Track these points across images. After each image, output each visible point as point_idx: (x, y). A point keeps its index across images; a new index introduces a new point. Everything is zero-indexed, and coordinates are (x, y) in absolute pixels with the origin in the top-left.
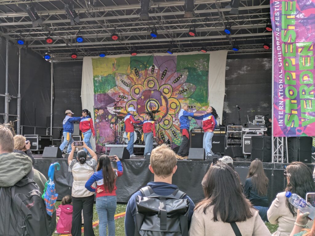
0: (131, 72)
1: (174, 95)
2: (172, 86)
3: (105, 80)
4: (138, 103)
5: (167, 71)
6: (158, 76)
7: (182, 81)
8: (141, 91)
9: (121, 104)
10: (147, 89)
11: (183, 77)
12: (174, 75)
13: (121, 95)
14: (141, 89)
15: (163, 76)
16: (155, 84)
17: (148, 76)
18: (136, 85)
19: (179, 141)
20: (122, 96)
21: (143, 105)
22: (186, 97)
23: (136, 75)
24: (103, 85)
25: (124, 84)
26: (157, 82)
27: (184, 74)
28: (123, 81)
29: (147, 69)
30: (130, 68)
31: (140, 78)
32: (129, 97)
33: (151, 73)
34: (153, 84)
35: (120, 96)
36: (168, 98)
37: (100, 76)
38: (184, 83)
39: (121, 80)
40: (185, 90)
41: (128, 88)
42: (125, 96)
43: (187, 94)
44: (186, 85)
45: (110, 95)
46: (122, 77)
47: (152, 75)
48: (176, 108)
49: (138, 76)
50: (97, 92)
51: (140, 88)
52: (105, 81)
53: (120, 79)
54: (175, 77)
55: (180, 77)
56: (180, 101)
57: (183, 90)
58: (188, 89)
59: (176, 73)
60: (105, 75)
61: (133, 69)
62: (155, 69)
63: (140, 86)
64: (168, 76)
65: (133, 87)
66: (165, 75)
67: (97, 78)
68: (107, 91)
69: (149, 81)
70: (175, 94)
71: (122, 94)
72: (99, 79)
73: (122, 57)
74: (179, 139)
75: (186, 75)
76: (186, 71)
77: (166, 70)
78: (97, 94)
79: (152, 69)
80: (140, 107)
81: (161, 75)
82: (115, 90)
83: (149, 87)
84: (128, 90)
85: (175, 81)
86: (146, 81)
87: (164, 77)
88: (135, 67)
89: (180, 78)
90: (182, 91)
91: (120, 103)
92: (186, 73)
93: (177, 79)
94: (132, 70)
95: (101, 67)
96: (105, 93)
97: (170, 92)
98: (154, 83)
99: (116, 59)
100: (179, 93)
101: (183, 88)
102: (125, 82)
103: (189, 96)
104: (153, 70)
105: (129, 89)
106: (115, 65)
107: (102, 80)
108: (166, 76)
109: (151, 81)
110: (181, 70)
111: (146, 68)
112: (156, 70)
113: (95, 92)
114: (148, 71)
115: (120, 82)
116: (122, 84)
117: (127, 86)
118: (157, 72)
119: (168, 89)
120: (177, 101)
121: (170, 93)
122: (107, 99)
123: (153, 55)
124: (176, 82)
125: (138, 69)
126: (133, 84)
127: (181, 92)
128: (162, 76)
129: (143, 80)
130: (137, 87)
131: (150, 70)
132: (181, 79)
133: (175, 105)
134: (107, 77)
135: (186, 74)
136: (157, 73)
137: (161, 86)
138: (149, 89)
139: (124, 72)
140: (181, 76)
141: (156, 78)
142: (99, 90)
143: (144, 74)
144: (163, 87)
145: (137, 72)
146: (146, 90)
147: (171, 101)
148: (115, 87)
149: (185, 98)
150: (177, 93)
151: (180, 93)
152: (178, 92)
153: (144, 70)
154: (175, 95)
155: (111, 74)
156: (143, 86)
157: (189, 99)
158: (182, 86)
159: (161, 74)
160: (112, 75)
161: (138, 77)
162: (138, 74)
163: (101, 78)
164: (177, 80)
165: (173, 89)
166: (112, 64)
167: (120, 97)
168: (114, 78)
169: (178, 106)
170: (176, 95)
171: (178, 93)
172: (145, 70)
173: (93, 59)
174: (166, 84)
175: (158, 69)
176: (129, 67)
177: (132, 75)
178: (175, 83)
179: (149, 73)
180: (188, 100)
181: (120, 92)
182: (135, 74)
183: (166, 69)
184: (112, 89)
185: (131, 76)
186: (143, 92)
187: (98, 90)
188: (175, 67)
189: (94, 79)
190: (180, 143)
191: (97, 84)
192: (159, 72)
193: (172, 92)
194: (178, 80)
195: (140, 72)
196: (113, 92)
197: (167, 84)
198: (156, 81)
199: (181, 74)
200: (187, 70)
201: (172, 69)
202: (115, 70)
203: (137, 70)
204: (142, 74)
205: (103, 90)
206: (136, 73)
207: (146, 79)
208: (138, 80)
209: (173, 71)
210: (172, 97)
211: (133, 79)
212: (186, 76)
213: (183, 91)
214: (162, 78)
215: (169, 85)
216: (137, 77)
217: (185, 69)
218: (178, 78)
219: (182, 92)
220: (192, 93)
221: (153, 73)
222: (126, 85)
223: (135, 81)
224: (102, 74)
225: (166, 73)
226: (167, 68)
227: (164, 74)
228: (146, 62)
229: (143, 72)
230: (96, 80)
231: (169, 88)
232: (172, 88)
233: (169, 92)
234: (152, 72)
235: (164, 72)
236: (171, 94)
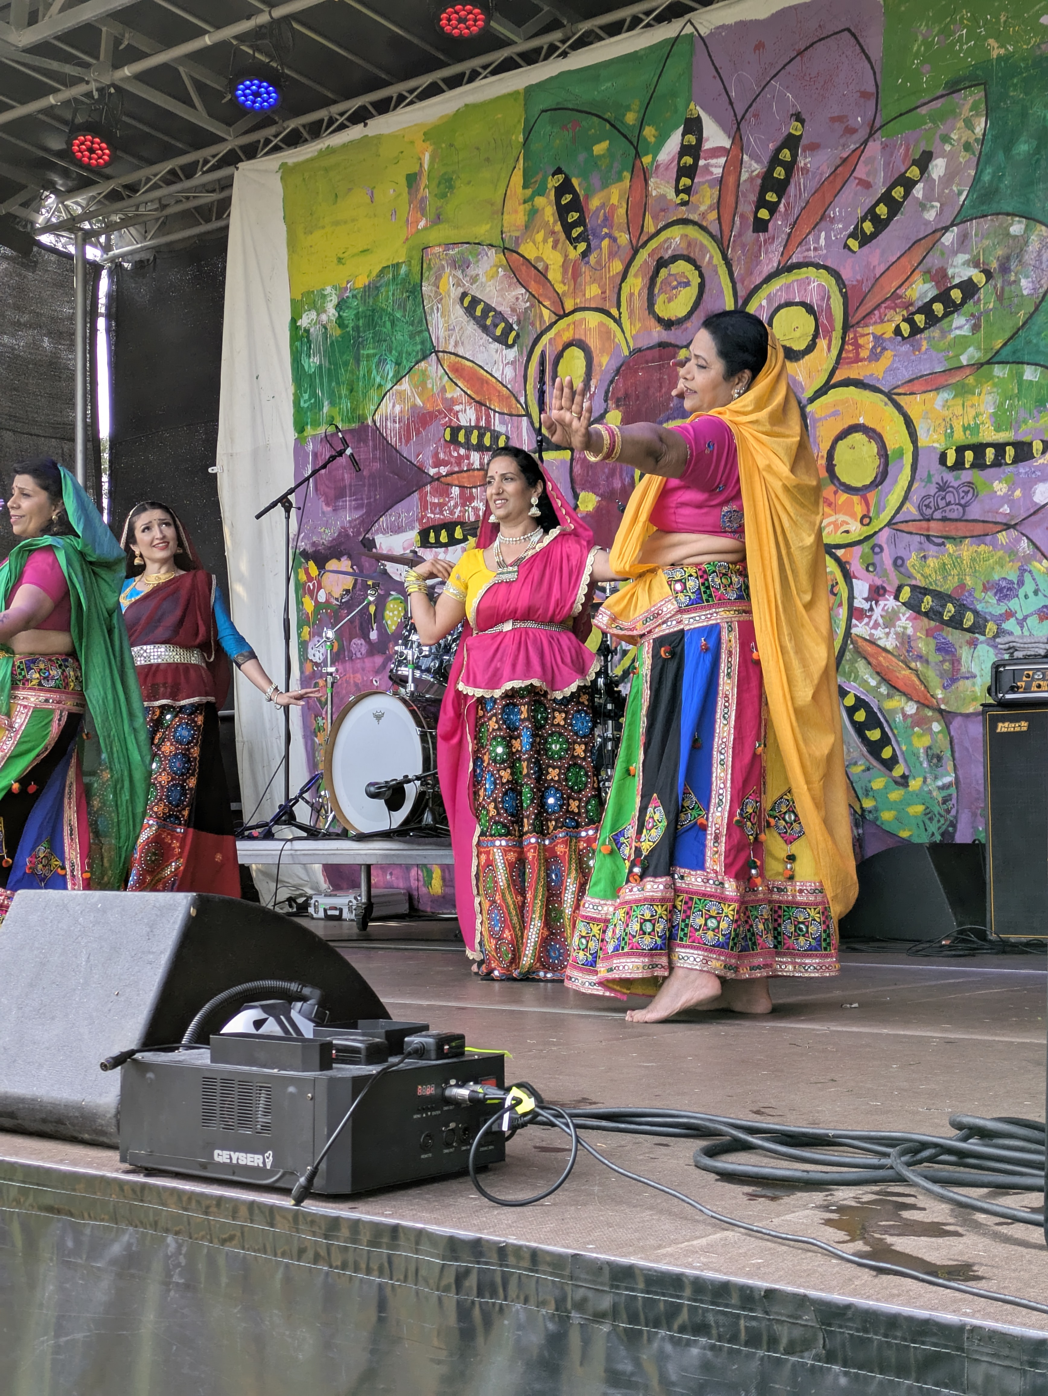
0: (533, 213)
1: (857, 360)
2: (846, 275)
3: (357, 316)
4: (577, 469)
5: (804, 142)
6: (730, 199)
7: (930, 215)
8: (604, 362)
9: (466, 499)
10: (644, 343)
11: (938, 167)
12: (861, 172)
13: (463, 423)
14: (602, 351)
15: (771, 197)
16: (702, 287)
17: (650, 227)
18: (562, 324)
19: (919, 797)
20: (469, 431)
21: (617, 484)
22: (964, 360)
23: (568, 228)
24: (346, 364)
25: (485, 329)
26: (718, 259)
27: (946, 139)
28: (475, 301)
29: (647, 160)
30: (525, 186)
31: (593, 258)
32: (519, 428)
33: (671, 194)
34: (687, 284)
35: (455, 430)
36: (809, 393)
37: (328, 290)
38: (946, 229)
39: (464, 295)
40: (956, 295)
41: (512, 354)
42: (487, 428)
43: (976, 328)
44: (963, 239)
45: (392, 431)
46: (471, 271)
47: (683, 212)
48: (882, 477)
49: (574, 241)
50: (316, 424)
51: (593, 342)
52: (356, 329)
53: (456, 293)
54: (866, 185)
55: (914, 172)
56: (914, 405)
57: (943, 297)
58: (988, 275)
59: (874, 147)
60: (362, 281)
61: (541, 192)
62: (707, 146)
63: (593, 319)
64: (813, 185)
65: (545, 339)
66: (781, 187)
67: (313, 315)
68: (373, 408)
69: (662, 263)
70: (868, 343)
71: (468, 416)
72: (324, 317)
73: (469, 108)
74: (915, 784)
75: (967, 147)
76: (966, 112)
77: (792, 142)
78: (314, 437)
79: (685, 150)
80: (598, 509)
81: (753, 197)
82: (421, 386)
83: (660, 320)
84: (509, 373)
85: (868, 227)
86: (633, 270)
87: (772, 209)
88: (558, 171)
89: (909, 185)
90: (926, 309)
91: (455, 491)
92: (969, 125)
93: (886, 198)
94: (540, 201)
95: (336, 223)
96: (362, 419)
97: (828, 334)
98: (696, 281)
99: (431, 134)
100: (905, 328)
101: (940, 276)
102: (488, 309)
103: (998, 344)
104: (688, 160)
105: (513, 363)
106: (424, 181)
107: (341, 322)
108: (792, 190)
109: (674, 259)
110: (924, 110)
111: (638, 155)
112: (717, 152)
113: (300, 428)
114: (652, 182)
115: (458, 313)
116: (472, 328)
117: (502, 340)
118: (718, 172)
119: (809, 309)
120: (891, 409)
121: (822, 343)
122: (377, 465)
123: (689, 29)
124: (881, 225)
125: (575, 182)
126: (546, 313)
127: (920, 319)
128: (761, 203)
129: (617, 266)
130: (567, 336)
131: (667, 167)
132: (918, 191)
133: (874, 448)
134: (372, 289)
135: (966, 136)
136: (721, 181)
137: (757, 288)
138: (657, 334)
139: (483, 230)
140: (924, 161)
141: (714, 229)
142: (325, 410)
143: (622, 211)
144: (769, 298)
145: (576, 205)
146: (640, 350)
147: (835, 414)
148: (423, 364)
149: (961, 367)
150: (889, 334)
151: (915, 330)
152: (898, 319)
153: (620, 179)
154: (864, 354)
155: (397, 266)
156: (618, 322)
157: (999, 371)
158: (934, 261)
159: (751, 179)
160: (403, 270)
161: (582, 246)
162: (581, 222)
163: (339, 307)
164: (882, 210)
165: (853, 303)
166: (403, 182)
167: (454, 440)
168: (415, 292)
169: (900, 453)
170: (875, 356)
171: (898, 331)
172: (627, 175)
173: (286, 171)
174: (790, 269)
175: (727, 143)
176: (518, 178)
177: (540, 237)
178: (865, 240)
179: (663, 197)
180: (987, 387)
181: (453, 401)
182: (558, 228)
183: (795, 129)
184: (405, 385)
185: (529, 251)
186: (618, 372)
187: (318, 406)
188: (864, 95)
189: (294, 321)
190: (929, 814)
191: (312, 363)
192: (734, 165)
193: (846, 327)
194: (895, 207)
195: (595, 203)
196: (414, 406)
197: (799, 266)
198: (712, 255)
199: (923, 146)
200: (977, 94)
201: (840, 119)
202: (422, 224)
203: (571, 190)
204: (608, 221)
205: (346, 404)
206: (562, 211)
207: (636, 252)
208: (576, 275)
209: (851, 131)
210: (847, 383)
211: (543, 274)
212: (963, 157)
213: (938, 308)
214: (764, 214)
215: (817, 266)
216: (571, 248)
217: (954, 87)
218: (898, 193)
219: (932, 320)
220: (1022, 316)
221: (687, 190)
222: (498, 332)
223: (560, 288)
224: (341, 275)
225: (790, 167)
226: (798, 117)
227: (779, 173)
228: (636, 105)
229: (614, 200)
230: (307, 331)
231: (813, 298)
232: (845, 296)
233: (816, 336)
234: (685, 181)
235: (775, 161)
236: (835, 352)
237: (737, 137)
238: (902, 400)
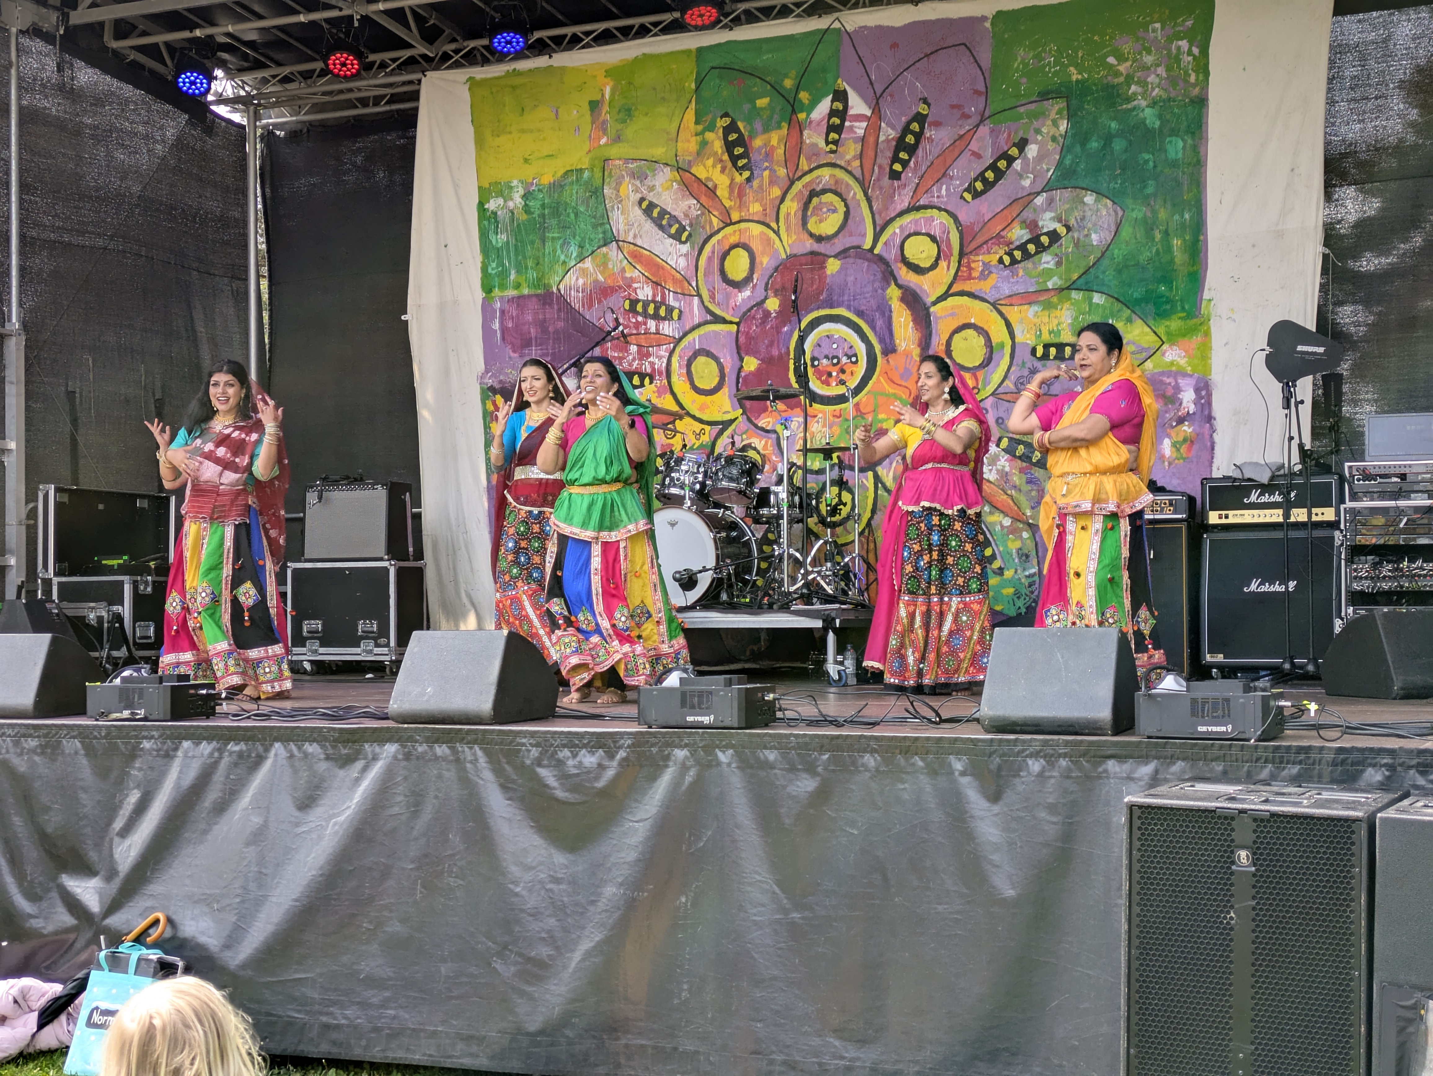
0: (704, 144)
1: (970, 278)
2: (962, 217)
3: (543, 206)
4: (742, 339)
5: (929, 119)
6: (871, 153)
7: (1026, 183)
8: (765, 261)
9: (643, 355)
10: (800, 250)
11: (1032, 151)
12: (974, 146)
13: (641, 296)
14: (763, 253)
15: (903, 155)
16: (847, 214)
17: (804, 165)
18: (729, 230)
19: (1010, 582)
20: (646, 304)
21: (775, 352)
22: (1050, 285)
23: (734, 159)
24: (532, 243)
25: (661, 227)
26: (860, 195)
27: (1038, 131)
28: (652, 206)
29: (802, 116)
30: (697, 123)
31: (755, 183)
32: (691, 304)
33: (822, 144)
34: (835, 211)
35: (634, 303)
36: (933, 298)
37: (515, 183)
38: (1038, 194)
39: (642, 200)
40: (1045, 240)
41: (685, 248)
42: (663, 302)
43: (1059, 264)
44: (1050, 202)
45: (576, 300)
46: (649, 182)
47: (832, 158)
48: (988, 362)
49: (740, 170)
50: (503, 287)
51: (756, 246)
52: (543, 216)
53: (635, 197)
54: (978, 156)
55: (1014, 151)
56: (1013, 313)
57: (1035, 240)
58: (1069, 229)
59: (984, 130)
60: (547, 179)
61: (711, 128)
62: (851, 112)
63: (756, 229)
64: (936, 151)
65: (714, 240)
66: (912, 150)
67: (501, 201)
68: (557, 279)
69: (813, 194)
70: (978, 267)
71: (645, 292)
72: (511, 204)
73: (647, 57)
74: (1008, 574)
75: (1054, 139)
76: (1053, 115)
77: (920, 118)
78: (501, 298)
79: (833, 113)
80: (758, 370)
81: (889, 154)
82: (604, 265)
83: (811, 235)
84: (682, 263)
85: (979, 186)
86: (789, 196)
87: (905, 164)
88: (726, 115)
89: (1011, 160)
90: (1023, 247)
91: (634, 348)
92: (1055, 124)
93: (993, 167)
94: (710, 136)
95: (523, 131)
96: (547, 287)
97: (948, 258)
98: (842, 209)
99: (611, 72)
100: (1007, 260)
101: (1032, 226)
102: (663, 212)
103: (1075, 276)
104: (836, 121)
105: (686, 255)
106: (606, 108)
107: (527, 209)
108: (920, 152)
109: (824, 191)
110: (1022, 110)
111: (794, 112)
112: (859, 118)
113: (487, 288)
114: (806, 133)
115: (637, 213)
116: (649, 226)
117: (677, 237)
118: (861, 132)
119: (933, 239)
120: (995, 315)
121: (943, 264)
122: (560, 324)
123: (837, 25)
124: (988, 185)
125: (740, 125)
126: (715, 221)
127: (1018, 254)
128: (895, 159)
129: (776, 192)
130: (733, 240)
131: (819, 124)
132: (1017, 165)
133: (982, 340)
134: (557, 186)
135: (1053, 131)
136: (863, 139)
137: (892, 220)
138: (810, 245)
139: (658, 152)
140: (1022, 145)
141: (858, 173)
142: (513, 277)
143: (781, 151)
144: (901, 227)
145: (741, 141)
146: (795, 256)
147: (953, 315)
148: (604, 249)
149: (1048, 290)
150: (995, 262)
151: (1014, 262)
152: (1001, 252)
153: (779, 127)
154: (975, 274)
155: (581, 171)
156: (777, 233)
157: (1074, 294)
158: (1028, 215)
159: (887, 141)
160: (586, 174)
161: (746, 174)
162: (745, 155)
163: (525, 197)
164: (990, 175)
165: (967, 238)
166: (586, 107)
167: (633, 309)
168: (597, 193)
169: (1002, 346)
170: (983, 277)
171: (1001, 261)
172: (785, 125)
173: (473, 84)
174: (918, 209)
175: (868, 112)
176: (690, 115)
177: (710, 162)
178: (976, 195)
179: (815, 145)
180: (1067, 305)
181: (632, 280)
182: (726, 157)
183: (923, 109)
184: (588, 264)
185: (700, 171)
186: (776, 269)
187: (504, 274)
188: (977, 92)
189: (481, 204)
190: (1018, 595)
191: (500, 239)
192: (873, 128)
193: (962, 254)
194: (999, 174)
195: (757, 143)
196: (596, 281)
197: (925, 207)
198: (856, 192)
199: (1021, 134)
200: (1061, 104)
201: (958, 107)
202: (603, 141)
203: (737, 130)
204: (768, 156)
205: (532, 274)
206: (729, 146)
207: (792, 183)
208: (741, 195)
209: (966, 116)
210: (962, 293)
211: (712, 191)
212: (1051, 146)
213: (1031, 248)
214: (897, 167)
215: (940, 209)
216: (737, 174)
217: (1045, 96)
218: (1002, 164)
219: (1027, 256)
220: (1092, 259)
221: (836, 142)
222: (673, 230)
223: (727, 203)
224: (529, 172)
225: (919, 136)
226: (925, 101)
227: (910, 139)
228: (793, 73)
229: (774, 142)
230: (495, 213)
231: (937, 232)
232: (961, 233)
233: (938, 258)
234: (833, 136)
235: (906, 130)
236: (953, 271)
237: (877, 109)
238: (1003, 309)
